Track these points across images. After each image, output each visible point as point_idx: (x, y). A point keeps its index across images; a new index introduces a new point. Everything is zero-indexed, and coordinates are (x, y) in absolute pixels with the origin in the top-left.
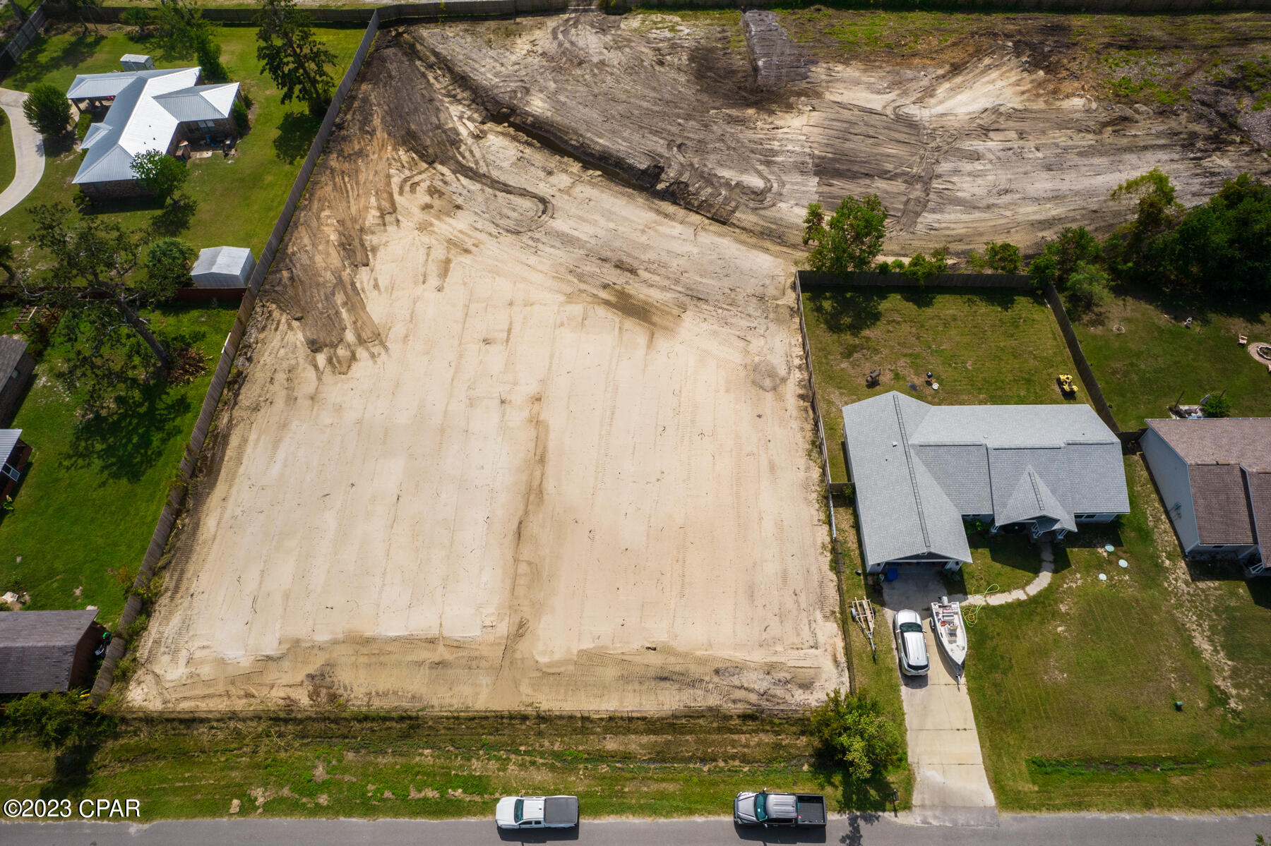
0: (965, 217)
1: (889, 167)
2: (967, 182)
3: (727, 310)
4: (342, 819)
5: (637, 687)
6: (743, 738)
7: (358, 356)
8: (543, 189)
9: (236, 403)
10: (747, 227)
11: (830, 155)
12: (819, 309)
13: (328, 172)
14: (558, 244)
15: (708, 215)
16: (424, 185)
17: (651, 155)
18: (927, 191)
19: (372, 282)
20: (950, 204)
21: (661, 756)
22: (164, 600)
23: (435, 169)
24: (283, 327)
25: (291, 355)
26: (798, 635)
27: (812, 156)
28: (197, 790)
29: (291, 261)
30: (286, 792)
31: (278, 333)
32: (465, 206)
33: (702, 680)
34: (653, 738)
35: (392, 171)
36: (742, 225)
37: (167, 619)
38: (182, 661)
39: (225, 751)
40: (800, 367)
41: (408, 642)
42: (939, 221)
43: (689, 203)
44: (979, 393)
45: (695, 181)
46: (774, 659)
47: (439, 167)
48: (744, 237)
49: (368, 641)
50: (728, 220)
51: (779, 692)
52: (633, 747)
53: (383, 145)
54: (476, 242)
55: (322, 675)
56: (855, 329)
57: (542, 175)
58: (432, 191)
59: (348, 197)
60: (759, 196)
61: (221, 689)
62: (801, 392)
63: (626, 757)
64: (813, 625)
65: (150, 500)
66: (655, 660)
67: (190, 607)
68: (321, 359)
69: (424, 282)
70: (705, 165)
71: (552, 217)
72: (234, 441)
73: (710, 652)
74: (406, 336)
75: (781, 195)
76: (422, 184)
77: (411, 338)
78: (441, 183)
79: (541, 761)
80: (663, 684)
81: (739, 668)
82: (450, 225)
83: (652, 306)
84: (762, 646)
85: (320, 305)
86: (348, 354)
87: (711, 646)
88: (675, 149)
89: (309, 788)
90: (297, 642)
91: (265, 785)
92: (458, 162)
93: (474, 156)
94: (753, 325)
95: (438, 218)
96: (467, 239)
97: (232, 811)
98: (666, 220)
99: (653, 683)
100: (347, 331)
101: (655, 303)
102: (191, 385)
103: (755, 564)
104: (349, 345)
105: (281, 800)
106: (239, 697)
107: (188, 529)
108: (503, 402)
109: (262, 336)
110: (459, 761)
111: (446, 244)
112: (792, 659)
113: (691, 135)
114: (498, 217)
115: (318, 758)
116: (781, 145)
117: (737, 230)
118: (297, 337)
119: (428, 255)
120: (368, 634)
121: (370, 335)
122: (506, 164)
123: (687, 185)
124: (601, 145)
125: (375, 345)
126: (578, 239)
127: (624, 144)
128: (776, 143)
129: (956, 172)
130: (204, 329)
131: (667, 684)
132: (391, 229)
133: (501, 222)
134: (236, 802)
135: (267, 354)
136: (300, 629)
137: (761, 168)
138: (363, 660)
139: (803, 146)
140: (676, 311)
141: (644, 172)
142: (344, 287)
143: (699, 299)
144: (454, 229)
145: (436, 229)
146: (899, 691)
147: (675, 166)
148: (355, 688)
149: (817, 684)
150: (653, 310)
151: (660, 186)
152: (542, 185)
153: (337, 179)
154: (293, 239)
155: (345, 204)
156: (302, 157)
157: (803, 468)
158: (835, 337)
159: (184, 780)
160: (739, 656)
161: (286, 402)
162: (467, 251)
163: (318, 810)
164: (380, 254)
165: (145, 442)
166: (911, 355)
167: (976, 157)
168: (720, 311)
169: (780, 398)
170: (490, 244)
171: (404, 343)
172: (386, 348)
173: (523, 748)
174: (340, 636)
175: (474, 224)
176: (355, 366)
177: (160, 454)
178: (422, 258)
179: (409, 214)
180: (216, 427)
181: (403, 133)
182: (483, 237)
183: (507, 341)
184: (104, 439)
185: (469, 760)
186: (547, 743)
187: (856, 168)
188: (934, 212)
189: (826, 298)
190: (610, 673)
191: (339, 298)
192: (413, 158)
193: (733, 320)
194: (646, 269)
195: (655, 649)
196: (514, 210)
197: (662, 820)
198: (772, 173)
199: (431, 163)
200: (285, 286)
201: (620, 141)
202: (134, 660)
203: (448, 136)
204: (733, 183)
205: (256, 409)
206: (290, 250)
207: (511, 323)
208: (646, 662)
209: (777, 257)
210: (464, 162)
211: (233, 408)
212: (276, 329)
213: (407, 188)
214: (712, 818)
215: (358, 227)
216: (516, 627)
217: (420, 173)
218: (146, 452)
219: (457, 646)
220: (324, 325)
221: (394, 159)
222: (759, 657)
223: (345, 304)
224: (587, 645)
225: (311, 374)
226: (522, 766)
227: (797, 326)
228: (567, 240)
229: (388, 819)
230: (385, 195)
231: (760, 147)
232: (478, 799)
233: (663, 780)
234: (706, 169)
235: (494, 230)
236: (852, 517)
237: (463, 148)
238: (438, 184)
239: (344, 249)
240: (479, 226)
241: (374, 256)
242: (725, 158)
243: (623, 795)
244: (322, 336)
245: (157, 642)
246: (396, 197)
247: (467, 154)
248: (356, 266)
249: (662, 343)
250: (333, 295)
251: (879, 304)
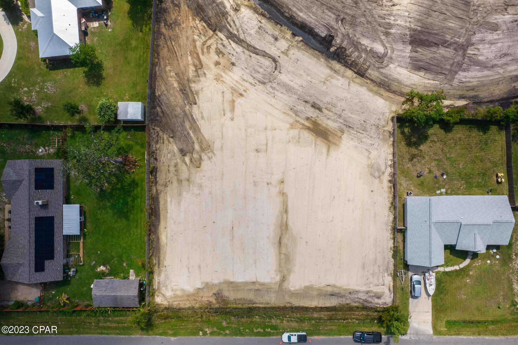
0: (480, 74)
1: (448, 37)
2: (486, 49)
3: (362, 134)
4: (234, 337)
5: (324, 297)
6: (357, 313)
7: (203, 158)
8: (273, 51)
9: (156, 183)
10: (374, 79)
11: (419, 28)
12: (403, 133)
13: (162, 37)
14: (284, 92)
15: (355, 70)
16: (214, 47)
17: (329, 27)
18: (464, 56)
19: (200, 115)
20: (474, 65)
21: (330, 319)
22: (156, 268)
23: (217, 35)
24: (166, 142)
25: (173, 158)
26: (378, 281)
27: (410, 29)
28: (188, 329)
29: (159, 101)
30: (215, 329)
31: (165, 145)
32: (237, 64)
33: (345, 296)
34: (328, 313)
35: (196, 37)
36: (371, 78)
37: (159, 275)
38: (170, 290)
39: (192, 317)
40: (390, 166)
41: (246, 283)
42: (465, 77)
43: (346, 62)
45: (350, 47)
46: (369, 289)
47: (219, 34)
48: (372, 86)
49: (232, 283)
50: (365, 74)
51: (370, 299)
52: (322, 316)
53: (187, 16)
54: (245, 89)
55: (218, 293)
56: (416, 145)
57: (272, 40)
58: (219, 52)
59: (177, 56)
60: (380, 58)
61: (186, 298)
62: (390, 179)
63: (320, 319)
64: (384, 278)
65: (137, 227)
66: (330, 289)
67: (166, 271)
68: (187, 159)
69: (224, 115)
70: (355, 36)
71: (280, 72)
72: (162, 202)
73: (348, 287)
74: (222, 147)
75: (392, 58)
76: (212, 47)
77: (224, 148)
78: (221, 46)
79: (294, 320)
80: (332, 297)
81: (358, 292)
82: (231, 77)
83: (329, 131)
84: (365, 285)
85: (179, 129)
86: (198, 156)
87: (349, 285)
88: (340, 22)
89: (223, 329)
90: (207, 284)
91: (208, 328)
92: (228, 30)
93: (236, 25)
94: (373, 143)
95: (224, 72)
96: (240, 87)
97: (200, 335)
98: (335, 75)
99: (329, 296)
100: (195, 144)
101: (330, 129)
102: (135, 173)
103: (366, 255)
104: (197, 152)
105: (215, 332)
106: (192, 300)
107: (155, 239)
108: (268, 184)
109: (158, 146)
110: (268, 320)
111: (231, 90)
112: (376, 289)
113: (348, 11)
114: (253, 72)
115: (223, 319)
116: (394, 20)
117: (369, 81)
118: (174, 148)
119: (223, 97)
120: (232, 280)
121: (206, 147)
122: (253, 32)
123: (346, 50)
124: (301, 18)
125: (209, 152)
126: (294, 89)
127: (313, 17)
128: (392, 18)
129: (482, 41)
130: (131, 142)
131: (334, 297)
132: (202, 79)
133: (255, 75)
134: (201, 332)
135: (163, 156)
136: (207, 279)
137: (383, 38)
138: (231, 288)
139: (406, 21)
140: (339, 134)
141: (324, 39)
142: (188, 117)
143: (350, 127)
144: (233, 79)
145: (224, 80)
146: (409, 300)
147: (340, 36)
148: (230, 297)
149: (382, 297)
150: (329, 133)
151: (332, 49)
152: (273, 48)
153: (168, 44)
154: (157, 87)
155: (176, 62)
156: (146, 26)
157: (387, 216)
158: (407, 148)
159: (182, 326)
160: (357, 288)
161: (178, 182)
162: (241, 95)
163: (226, 335)
164: (201, 96)
165: (126, 203)
166: (438, 160)
167: (495, 28)
168: (359, 134)
169: (381, 182)
170: (251, 89)
171: (221, 151)
172: (213, 153)
173: (287, 316)
174: (222, 281)
175: (242, 76)
176: (203, 164)
177: (133, 207)
178: (221, 99)
179: (209, 69)
180: (152, 195)
181: (195, 6)
182: (247, 85)
183: (267, 150)
184: (109, 201)
185: (271, 319)
186: (295, 315)
187: (431, 39)
188: (465, 71)
189: (406, 127)
190: (315, 293)
191: (187, 125)
192: (204, 27)
193: (364, 140)
194: (326, 108)
195: (330, 286)
196: (261, 67)
197: (331, 337)
198: (388, 42)
199: (214, 31)
200: (161, 117)
201: (311, 15)
202: (154, 289)
203: (220, 9)
204: (368, 49)
205: (166, 186)
206: (157, 94)
207: (267, 140)
208: (327, 290)
209: (386, 100)
210: (231, 30)
211: (156, 185)
212: (163, 143)
213: (205, 50)
214: (346, 337)
215: (186, 78)
216: (282, 278)
217: (210, 38)
218: (127, 207)
219: (263, 284)
220: (184, 141)
221: (195, 27)
222: (364, 289)
223: (191, 128)
224: (307, 284)
225: (184, 168)
226: (288, 321)
227: (391, 143)
228: (288, 89)
229: (248, 337)
230: (195, 55)
231: (384, 21)
232: (275, 332)
233: (332, 325)
234: (355, 38)
235: (253, 82)
236: (402, 237)
237: (229, 18)
238: (220, 46)
239: (183, 93)
240: (245, 77)
241: (198, 97)
242: (365, 30)
243: (319, 330)
244: (185, 147)
245: (159, 283)
246: (201, 56)
247: (232, 24)
248: (191, 104)
249: (334, 153)
250: (184, 122)
251: (429, 130)
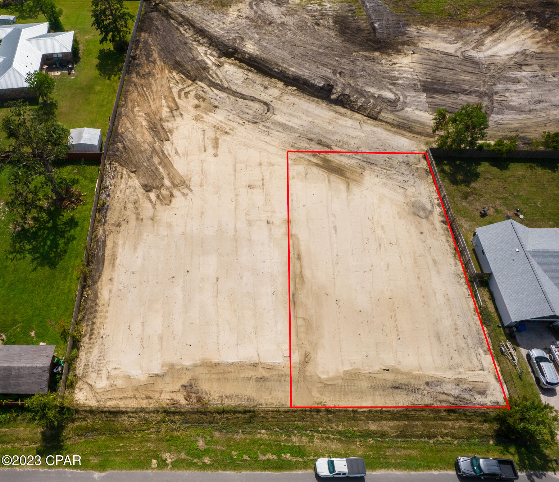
0: (517, 117)
1: (466, 87)
2: (514, 96)
3: (389, 170)
4: (220, 472)
5: (382, 393)
6: (450, 423)
7: (174, 194)
8: (264, 97)
9: (105, 222)
10: (389, 121)
11: (429, 80)
12: (442, 171)
13: (133, 84)
14: (281, 130)
15: (365, 114)
16: (193, 94)
17: (324, 78)
18: (492, 102)
19: (174, 151)
20: (507, 109)
21: (403, 434)
22: (85, 340)
23: (197, 84)
24: (125, 176)
25: (133, 193)
26: (471, 362)
27: (420, 81)
28: (129, 454)
29: (122, 137)
30: (183, 455)
31: (123, 180)
32: (220, 106)
33: (419, 389)
34: (396, 423)
35: (172, 85)
36: (386, 120)
37: (89, 351)
38: (104, 377)
39: (139, 431)
40: (438, 204)
41: (241, 365)
42: (502, 119)
43: (352, 107)
44: (549, 221)
45: (354, 94)
46: (460, 376)
47: (199, 83)
48: (389, 127)
49: (216, 365)
50: (377, 117)
51: (467, 396)
52: (386, 428)
53: (162, 70)
54: (231, 128)
55: (191, 385)
56: (467, 182)
57: (262, 89)
58: (198, 97)
59: (148, 99)
60: (393, 103)
61: (131, 394)
62: (443, 219)
63: (383, 435)
64: (479, 357)
65: (65, 279)
66: (389, 376)
67: (102, 344)
68: (153, 195)
69: (205, 151)
70: (358, 85)
71: (273, 114)
72: (109, 244)
73: (421, 372)
74: (201, 183)
75: (406, 103)
76: (191, 93)
77: (204, 184)
78: (202, 93)
79: (333, 437)
80: (396, 391)
81: (439, 382)
82: (214, 118)
83: (345, 167)
84: (450, 369)
85: (145, 164)
86: (168, 193)
87: (421, 368)
88: (338, 75)
89: (200, 454)
90: (172, 366)
91: (170, 451)
92: (210, 80)
93: (219, 77)
94: (406, 179)
95: (205, 113)
96: (225, 126)
97: (153, 466)
98: (341, 117)
99: (391, 390)
100: (165, 179)
101: (346, 166)
102: (76, 211)
103: (437, 320)
104: (167, 188)
105: (182, 461)
106: (142, 399)
107: (91, 297)
108: (268, 223)
109: (113, 181)
110: (284, 437)
111: (213, 129)
112: (470, 376)
113: (345, 67)
114: (241, 113)
115: (198, 435)
116: (399, 74)
117: (384, 123)
118: (135, 182)
119: (204, 135)
120: (215, 361)
121: (179, 182)
122: (239, 82)
123: (349, 97)
124: (293, 72)
125: (183, 189)
126: (292, 127)
127: (307, 71)
128: (396, 72)
129: (507, 90)
130: (77, 177)
131: (399, 391)
132: (178, 119)
133: (244, 116)
134: (154, 461)
135: (118, 192)
136: (173, 358)
137: (391, 87)
138: (214, 376)
139: (412, 75)
140: (359, 171)
141: (322, 88)
142: (157, 153)
143: (371, 163)
144: (216, 120)
145: (205, 120)
146: (539, 397)
147: (340, 85)
148: (212, 393)
149: (488, 392)
150: (345, 169)
151: (333, 97)
152: (263, 95)
153: (139, 89)
154: (120, 124)
155: (147, 104)
156: (115, 76)
157: (453, 264)
158: (455, 187)
159: (120, 447)
160: (439, 374)
161: (136, 221)
162: (227, 133)
163: (205, 467)
164: (175, 133)
165: (55, 245)
166: (502, 198)
167: (516, 81)
168: (385, 171)
169: (431, 223)
170: (240, 129)
171: (201, 187)
172: (190, 189)
173: (320, 429)
174: (198, 362)
175: (228, 117)
176: (174, 201)
177: (65, 252)
178: (201, 137)
179: (187, 110)
180: (96, 236)
181: (173, 62)
182: (235, 125)
183: (263, 186)
184: (30, 243)
185: (289, 436)
186: (335, 427)
187: (446, 88)
188: (498, 114)
189: (445, 164)
190: (365, 384)
191: (156, 160)
192: (182, 77)
193: (394, 176)
194: (336, 146)
195: (388, 370)
196: (250, 109)
197: (413, 473)
198: (398, 90)
199: (194, 81)
200: (122, 152)
201: (304, 70)
202: (75, 376)
203: (200, 65)
204: (376, 96)
205: (119, 225)
206: (120, 131)
207: (263, 176)
208: (384, 378)
209: (411, 140)
210: (213, 80)
211: (104, 225)
212: (121, 178)
213: (183, 95)
214: (443, 472)
215: (158, 118)
216: (303, 357)
217: (189, 86)
218: (57, 251)
219: (270, 368)
220: (150, 176)
221: (171, 78)
222: (450, 375)
223: (160, 163)
224: (348, 368)
225: (148, 205)
226: (322, 439)
227: (431, 180)
228: (286, 128)
229: (248, 472)
230: (170, 99)
231: (387, 75)
232: (301, 460)
233: (408, 448)
234: (358, 87)
235: (241, 121)
236: (488, 293)
237: (211, 72)
238: (201, 93)
239: (153, 130)
240: (231, 118)
241: (172, 135)
242: (368, 81)
243: (386, 457)
244: (150, 182)
245: (87, 365)
246: (177, 100)
247: (214, 75)
248: (162, 141)
249: (355, 189)
250: (152, 158)
251: (477, 168)
